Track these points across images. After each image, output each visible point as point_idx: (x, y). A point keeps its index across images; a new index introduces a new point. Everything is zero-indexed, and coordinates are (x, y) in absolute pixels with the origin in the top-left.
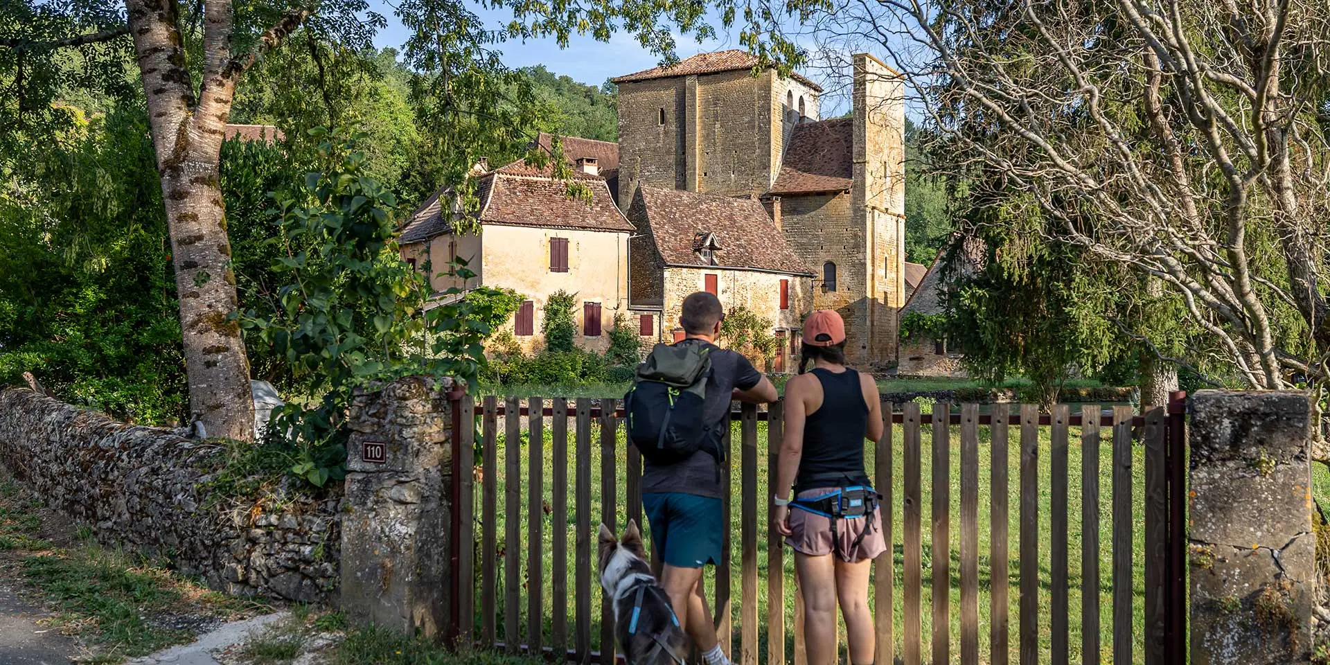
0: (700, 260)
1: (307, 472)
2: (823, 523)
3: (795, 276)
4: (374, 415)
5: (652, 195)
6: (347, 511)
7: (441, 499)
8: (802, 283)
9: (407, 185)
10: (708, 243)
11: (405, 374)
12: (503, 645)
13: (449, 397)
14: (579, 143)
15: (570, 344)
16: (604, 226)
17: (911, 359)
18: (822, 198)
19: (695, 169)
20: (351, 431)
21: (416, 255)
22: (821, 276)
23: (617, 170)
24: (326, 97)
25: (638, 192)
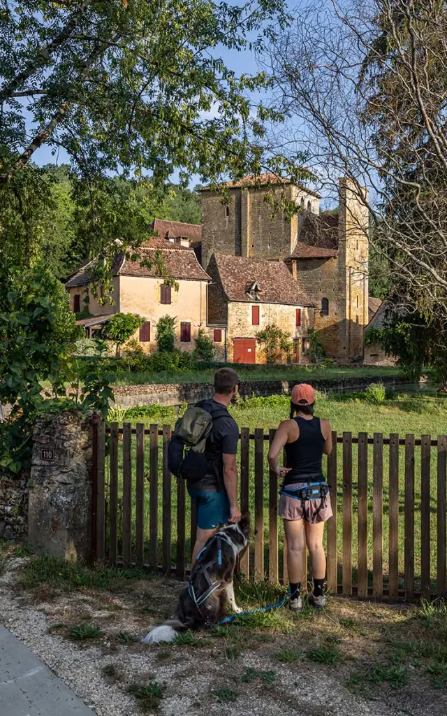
0: (249, 297)
1: (9, 465)
2: (297, 503)
3: (305, 306)
4: (47, 434)
5: (221, 259)
6: (32, 488)
7: (86, 480)
8: (309, 311)
9: (75, 249)
10: (254, 288)
11: (66, 409)
12: (122, 562)
13: (91, 422)
14: (179, 225)
15: (172, 347)
16: (193, 277)
17: (371, 355)
18: (321, 261)
19: (246, 243)
20: (34, 442)
21: (80, 293)
22: (320, 307)
23: (200, 243)
24: (24, 218)
25: (213, 258)
